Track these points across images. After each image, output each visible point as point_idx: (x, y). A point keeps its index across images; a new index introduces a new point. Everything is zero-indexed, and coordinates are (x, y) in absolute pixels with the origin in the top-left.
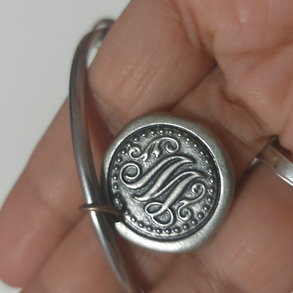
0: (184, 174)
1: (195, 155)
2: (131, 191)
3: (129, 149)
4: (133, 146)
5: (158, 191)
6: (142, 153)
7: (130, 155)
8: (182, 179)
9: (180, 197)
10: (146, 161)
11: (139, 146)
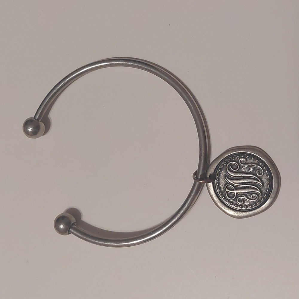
0: (255, 187)
1: (265, 184)
2: (227, 173)
3: (242, 158)
4: (244, 158)
5: (238, 183)
6: (245, 164)
7: (240, 160)
8: (251, 188)
9: (244, 194)
10: (244, 168)
11: (246, 160)
